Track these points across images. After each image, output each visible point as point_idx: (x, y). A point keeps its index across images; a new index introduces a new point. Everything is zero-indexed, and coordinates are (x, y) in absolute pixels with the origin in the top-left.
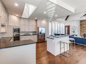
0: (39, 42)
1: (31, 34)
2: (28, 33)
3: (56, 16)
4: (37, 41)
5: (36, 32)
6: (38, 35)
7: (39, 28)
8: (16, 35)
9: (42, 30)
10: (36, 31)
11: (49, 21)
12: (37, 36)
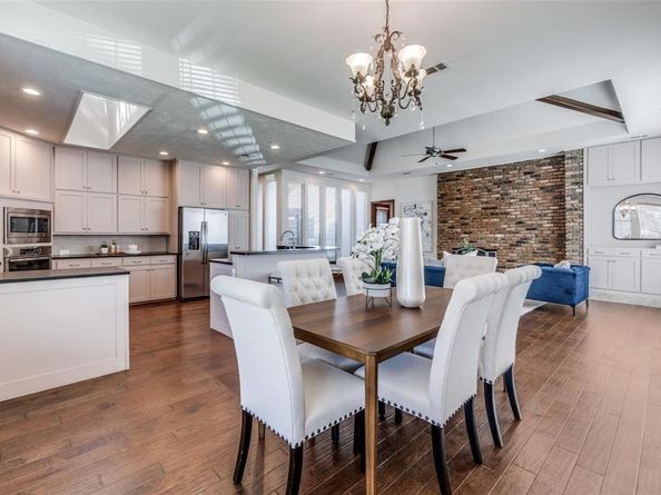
0: (187, 301)
1: (133, 249)
2: (108, 242)
3: (275, 147)
4: (172, 294)
5: (167, 236)
6: (179, 255)
7: (186, 212)
8: (24, 252)
9: (204, 225)
10: (166, 230)
11: (256, 172)
12: (172, 259)
